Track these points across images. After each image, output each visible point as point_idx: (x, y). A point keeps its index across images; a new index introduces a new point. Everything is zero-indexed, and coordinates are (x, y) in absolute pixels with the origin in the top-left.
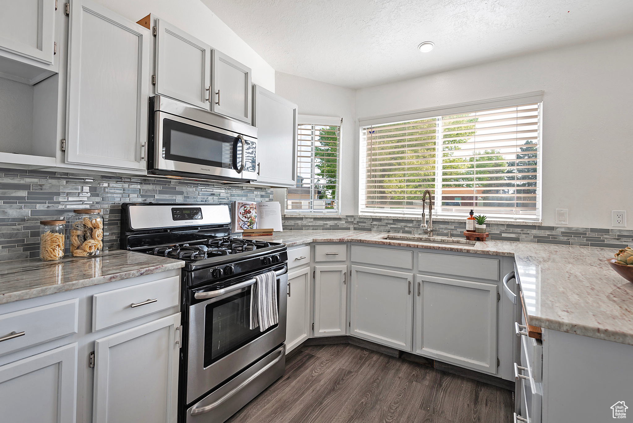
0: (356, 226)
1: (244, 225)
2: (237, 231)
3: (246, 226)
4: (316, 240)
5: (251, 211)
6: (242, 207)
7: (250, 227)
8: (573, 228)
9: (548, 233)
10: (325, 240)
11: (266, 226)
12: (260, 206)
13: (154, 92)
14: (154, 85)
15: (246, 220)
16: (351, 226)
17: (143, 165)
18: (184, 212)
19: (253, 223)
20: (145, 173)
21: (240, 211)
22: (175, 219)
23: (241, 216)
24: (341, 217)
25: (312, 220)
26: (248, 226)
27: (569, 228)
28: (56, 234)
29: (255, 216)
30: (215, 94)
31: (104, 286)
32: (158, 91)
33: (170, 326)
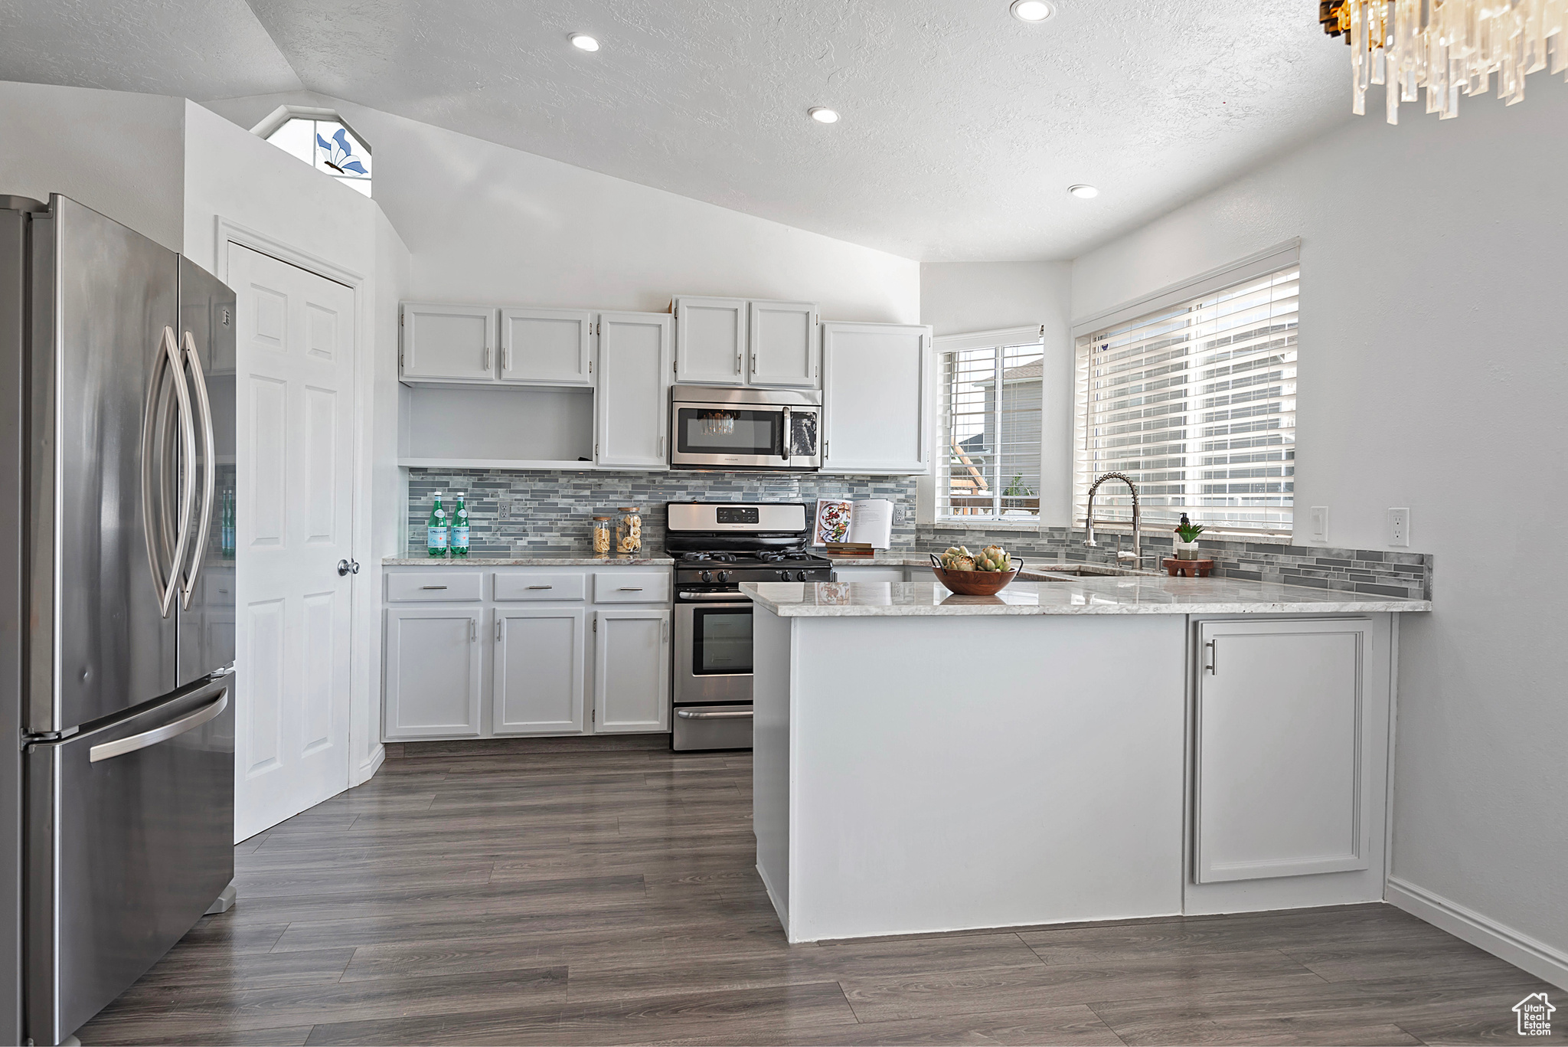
0: (1069, 550)
1: (827, 536)
2: (816, 544)
3: (830, 537)
4: (908, 562)
5: (840, 514)
6: (825, 507)
8: (1332, 550)
9: (1299, 560)
10: (921, 563)
11: (861, 539)
12: (858, 506)
13: (675, 380)
15: (830, 528)
16: (1062, 551)
17: (663, 461)
18: (733, 513)
19: (841, 533)
20: (668, 469)
21: (823, 514)
22: (720, 521)
23: (823, 522)
24: (1037, 530)
25: (983, 535)
26: (833, 537)
27: (1328, 551)
28: (604, 529)
29: (845, 523)
30: (751, 359)
31: (603, 568)
32: (680, 378)
33: (660, 619)
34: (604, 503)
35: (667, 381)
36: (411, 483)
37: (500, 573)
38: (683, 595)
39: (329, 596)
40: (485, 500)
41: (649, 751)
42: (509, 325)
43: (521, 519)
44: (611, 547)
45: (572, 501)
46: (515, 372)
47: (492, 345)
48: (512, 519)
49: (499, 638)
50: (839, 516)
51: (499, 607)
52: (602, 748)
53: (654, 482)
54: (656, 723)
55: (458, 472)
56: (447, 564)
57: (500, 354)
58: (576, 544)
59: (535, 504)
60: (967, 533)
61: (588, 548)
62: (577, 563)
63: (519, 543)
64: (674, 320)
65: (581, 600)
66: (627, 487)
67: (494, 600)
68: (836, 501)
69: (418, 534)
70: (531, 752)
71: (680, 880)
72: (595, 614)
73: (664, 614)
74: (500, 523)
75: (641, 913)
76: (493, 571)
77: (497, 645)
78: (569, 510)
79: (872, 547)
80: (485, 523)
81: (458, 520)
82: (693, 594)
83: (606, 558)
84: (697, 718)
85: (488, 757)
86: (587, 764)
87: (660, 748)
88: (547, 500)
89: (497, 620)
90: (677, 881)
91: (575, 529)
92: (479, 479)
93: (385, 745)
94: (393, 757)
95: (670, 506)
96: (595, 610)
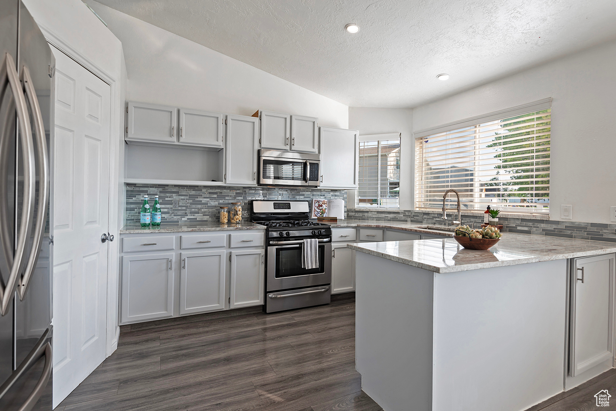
0: (412, 219)
1: (318, 214)
2: (313, 217)
3: (319, 215)
4: (359, 225)
5: (323, 205)
6: (317, 202)
7: (321, 215)
8: (576, 222)
9: (554, 226)
10: (365, 225)
11: (332, 215)
12: (330, 202)
13: (260, 147)
14: (260, 143)
15: (319, 211)
16: (409, 219)
17: (255, 182)
18: (281, 205)
19: (324, 213)
20: (257, 186)
21: (316, 205)
22: (275, 208)
23: (316, 208)
24: (399, 211)
25: (376, 213)
26: (320, 215)
27: (572, 223)
28: (225, 212)
29: (325, 209)
30: (292, 140)
31: (234, 232)
32: (263, 146)
33: (260, 254)
34: (223, 200)
35: (257, 147)
36: (127, 191)
37: (184, 236)
38: (271, 242)
39: (96, 255)
40: (166, 199)
41: (254, 314)
42: (183, 117)
43: (184, 208)
44: (228, 220)
45: (208, 199)
46: (185, 139)
47: (175, 125)
48: (180, 208)
49: (184, 267)
50: (322, 206)
51: (183, 252)
52: (234, 315)
53: (245, 191)
54: (258, 301)
55: (152, 186)
56: (156, 232)
57: (179, 130)
58: (210, 219)
59: (191, 201)
60: (369, 212)
61: (217, 221)
62: (222, 229)
63: (183, 219)
64: (260, 120)
65: (224, 247)
66: (233, 193)
67: (181, 249)
68: (321, 200)
69: (131, 216)
72: (231, 253)
73: (262, 251)
74: (173, 210)
76: (180, 234)
77: (183, 270)
78: (207, 204)
79: (337, 218)
80: (166, 210)
81: (156, 210)
82: (274, 242)
83: (226, 226)
84: (276, 298)
85: (177, 326)
88: (197, 199)
89: (183, 258)
91: (210, 212)
92: (163, 190)
93: (120, 326)
94: (125, 331)
95: (254, 202)
96: (230, 251)
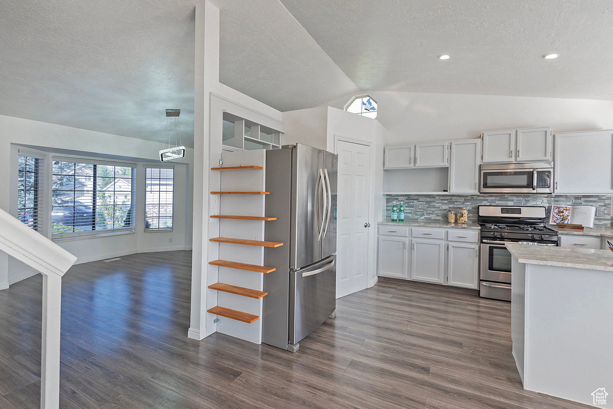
1: (557, 220)
2: (551, 223)
3: (558, 221)
4: (604, 235)
5: (564, 211)
6: (556, 208)
7: (562, 222)
11: (577, 223)
12: (574, 208)
13: (482, 162)
15: (559, 217)
17: (477, 191)
18: (509, 210)
19: (565, 220)
20: (479, 194)
21: (555, 211)
22: (502, 213)
23: (555, 215)
26: (560, 221)
28: (452, 215)
29: (567, 215)
30: (517, 152)
31: (451, 229)
32: (484, 161)
33: (474, 249)
34: (453, 205)
35: (479, 162)
36: (387, 199)
37: (414, 228)
38: (484, 241)
39: (362, 233)
40: (410, 204)
41: (470, 295)
42: (418, 149)
43: (422, 210)
44: (455, 220)
45: (441, 204)
46: (419, 164)
47: (412, 156)
48: (419, 210)
49: (413, 249)
50: (564, 212)
51: (413, 239)
52: (451, 290)
53: (473, 198)
54: (473, 285)
55: (401, 195)
56: (397, 225)
57: (415, 159)
58: (442, 219)
59: (427, 205)
61: (446, 220)
62: (441, 227)
63: (421, 218)
64: (482, 141)
65: (443, 239)
66: (462, 200)
67: (412, 237)
68: (562, 206)
69: (389, 214)
70: (424, 287)
71: (477, 349)
73: (476, 247)
74: (415, 211)
75: (459, 357)
76: (411, 227)
77: (413, 251)
78: (439, 208)
79: (583, 226)
80: (410, 211)
81: (401, 211)
82: (489, 241)
83: (453, 225)
84: (490, 287)
85: (410, 286)
86: (444, 295)
87: (474, 294)
88: (431, 204)
89: (413, 243)
90: (476, 349)
91: (441, 214)
92: (408, 198)
93: (378, 276)
94: (380, 280)
95: (480, 207)
96: (448, 243)
